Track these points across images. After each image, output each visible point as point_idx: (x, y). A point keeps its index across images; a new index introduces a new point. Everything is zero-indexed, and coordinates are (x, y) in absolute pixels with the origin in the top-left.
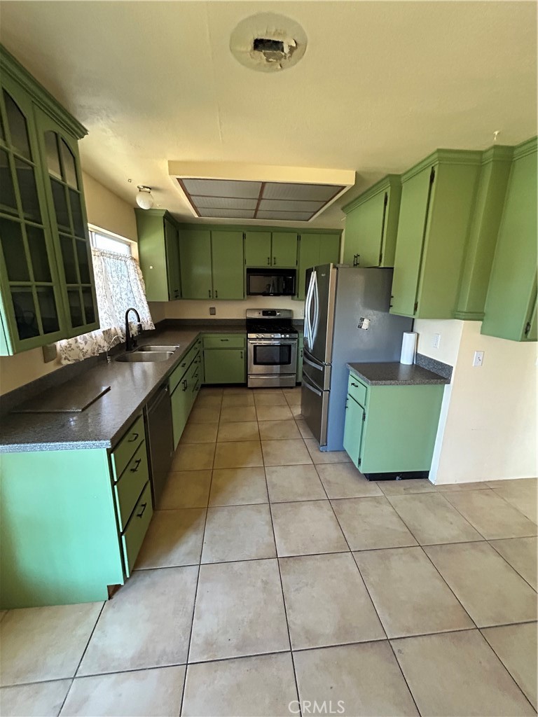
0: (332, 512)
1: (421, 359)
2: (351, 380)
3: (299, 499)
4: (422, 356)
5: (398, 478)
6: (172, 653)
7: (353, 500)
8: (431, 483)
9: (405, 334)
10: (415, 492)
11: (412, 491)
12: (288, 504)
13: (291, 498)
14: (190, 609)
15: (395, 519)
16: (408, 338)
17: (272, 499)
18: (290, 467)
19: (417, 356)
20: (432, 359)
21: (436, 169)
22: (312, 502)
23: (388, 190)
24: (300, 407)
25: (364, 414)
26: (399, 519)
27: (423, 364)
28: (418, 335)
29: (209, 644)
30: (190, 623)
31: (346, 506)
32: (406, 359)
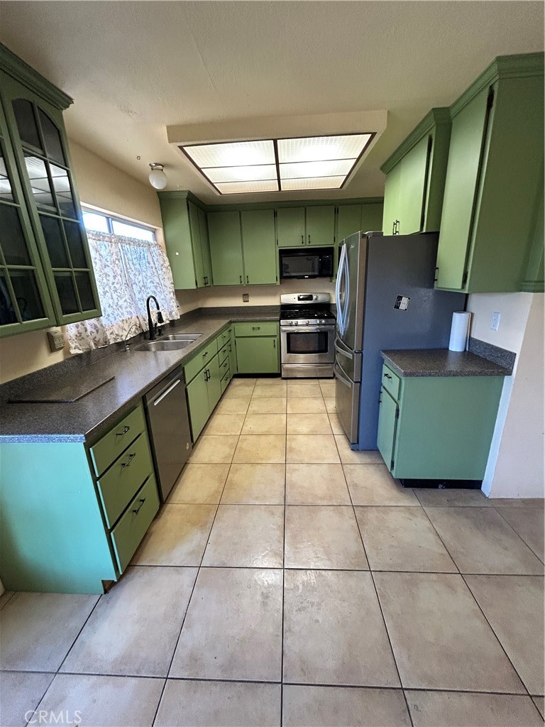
0: (355, 521)
1: (476, 345)
2: (385, 370)
3: (319, 502)
4: (477, 340)
5: (440, 486)
6: (155, 662)
7: (383, 509)
8: (484, 495)
9: (454, 313)
10: (461, 504)
11: (456, 503)
12: (305, 507)
13: (310, 501)
14: (181, 615)
15: (432, 536)
16: (459, 320)
17: (289, 500)
18: (314, 466)
19: (470, 341)
20: (489, 345)
21: (496, 88)
22: (332, 508)
23: (433, 133)
24: (334, 399)
25: (398, 410)
26: (437, 537)
27: (476, 350)
28: (472, 314)
29: (194, 659)
30: (179, 630)
31: (372, 515)
32: (456, 344)
